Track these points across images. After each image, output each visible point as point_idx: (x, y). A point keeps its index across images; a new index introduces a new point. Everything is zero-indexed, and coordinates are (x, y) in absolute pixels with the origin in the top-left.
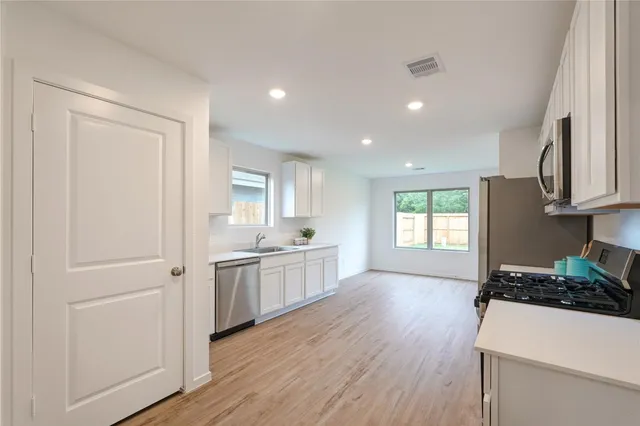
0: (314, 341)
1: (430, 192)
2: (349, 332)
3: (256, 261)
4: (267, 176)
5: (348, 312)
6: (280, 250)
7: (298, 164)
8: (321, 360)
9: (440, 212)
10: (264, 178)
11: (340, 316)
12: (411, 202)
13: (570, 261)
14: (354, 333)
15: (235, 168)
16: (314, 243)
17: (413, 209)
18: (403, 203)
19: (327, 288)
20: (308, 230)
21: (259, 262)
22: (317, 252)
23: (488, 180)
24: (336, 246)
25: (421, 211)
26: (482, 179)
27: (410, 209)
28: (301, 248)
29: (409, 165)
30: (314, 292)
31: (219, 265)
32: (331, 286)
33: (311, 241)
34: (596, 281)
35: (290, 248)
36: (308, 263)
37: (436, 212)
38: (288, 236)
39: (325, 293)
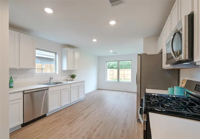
0: (71, 123)
1: (118, 61)
2: (86, 117)
3: (47, 89)
4: (56, 53)
5: (88, 107)
6: (60, 83)
7: (68, 49)
8: (72, 134)
9: (122, 69)
10: (54, 54)
11: (84, 110)
12: (113, 66)
13: (176, 88)
14: (88, 117)
15: (37, 49)
16: (75, 80)
17: (113, 68)
18: (110, 66)
19: (80, 98)
20: (73, 75)
21: (48, 89)
22: (76, 84)
23: (140, 55)
24: (84, 81)
25: (116, 68)
26: (138, 55)
27: (112, 68)
28: (69, 82)
29: (111, 51)
30: (74, 99)
31: (25, 92)
32: (82, 97)
33: (74, 79)
34: (188, 97)
35: (65, 82)
36: (71, 89)
37: (120, 69)
38: (65, 77)
39: (79, 100)
